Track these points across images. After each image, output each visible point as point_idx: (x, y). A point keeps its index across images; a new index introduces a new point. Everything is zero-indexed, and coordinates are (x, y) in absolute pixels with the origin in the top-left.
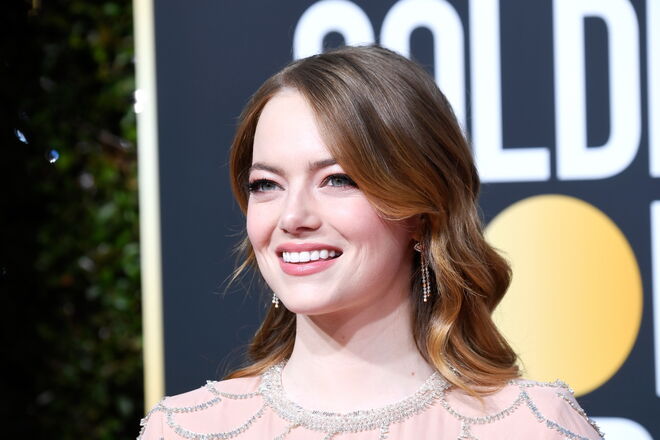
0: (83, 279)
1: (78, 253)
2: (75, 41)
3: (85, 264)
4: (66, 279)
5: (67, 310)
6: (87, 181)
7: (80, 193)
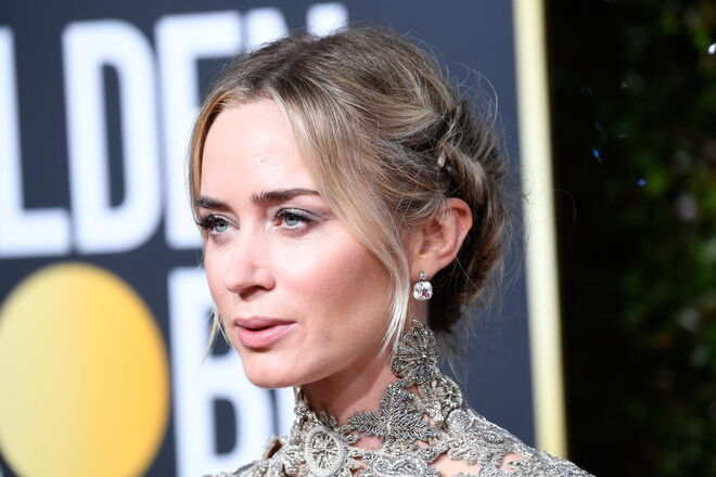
0: (685, 340)
1: (675, 305)
2: (668, 23)
3: (688, 319)
4: (662, 339)
5: (665, 381)
6: (688, 208)
7: (678, 225)
